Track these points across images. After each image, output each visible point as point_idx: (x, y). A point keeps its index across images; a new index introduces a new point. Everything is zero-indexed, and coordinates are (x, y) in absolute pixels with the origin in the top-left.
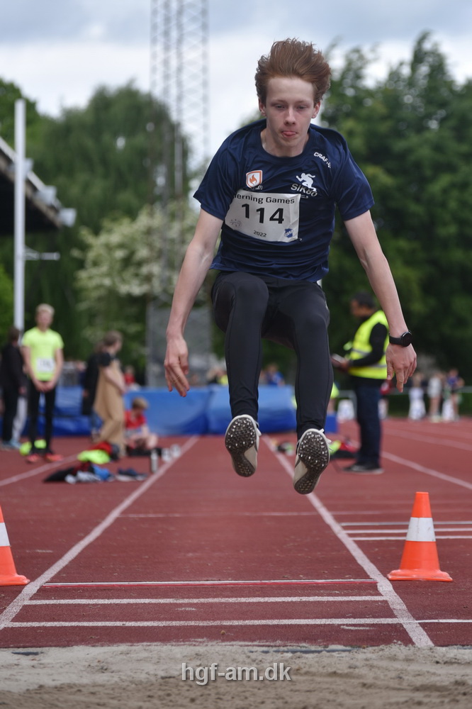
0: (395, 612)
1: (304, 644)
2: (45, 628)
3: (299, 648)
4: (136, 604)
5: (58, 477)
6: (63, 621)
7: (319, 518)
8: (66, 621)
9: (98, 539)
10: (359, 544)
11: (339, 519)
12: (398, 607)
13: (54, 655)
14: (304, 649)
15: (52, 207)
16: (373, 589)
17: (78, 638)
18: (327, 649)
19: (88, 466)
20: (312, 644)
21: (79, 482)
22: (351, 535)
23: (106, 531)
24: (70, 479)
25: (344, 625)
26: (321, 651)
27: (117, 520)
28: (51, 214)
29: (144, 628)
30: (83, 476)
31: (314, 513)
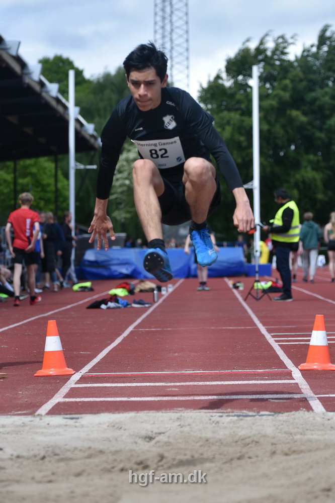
0: (303, 391)
1: (245, 411)
2: (84, 402)
3: (241, 414)
4: (141, 386)
5: (96, 305)
6: (95, 397)
7: (258, 330)
8: (97, 397)
9: (119, 344)
10: (282, 346)
11: (269, 331)
12: (304, 387)
13: (88, 419)
14: (244, 414)
15: (92, 136)
16: (289, 375)
17: (104, 408)
18: (259, 414)
19: (115, 298)
20: (250, 411)
21: (109, 308)
22: (277, 341)
23: (125, 339)
24: (103, 306)
25: (270, 399)
26: (255, 416)
27: (132, 332)
28: (92, 140)
29: (145, 401)
30: (111, 304)
31: (254, 327)
